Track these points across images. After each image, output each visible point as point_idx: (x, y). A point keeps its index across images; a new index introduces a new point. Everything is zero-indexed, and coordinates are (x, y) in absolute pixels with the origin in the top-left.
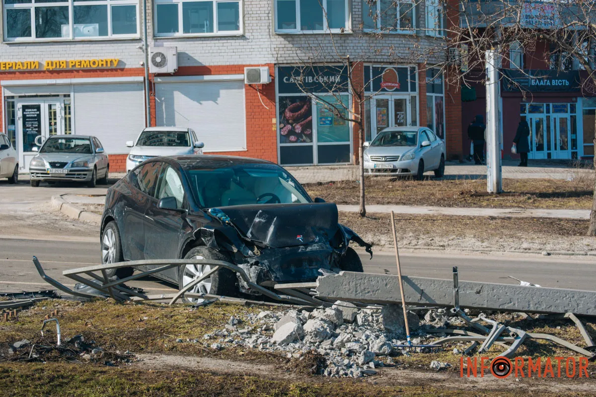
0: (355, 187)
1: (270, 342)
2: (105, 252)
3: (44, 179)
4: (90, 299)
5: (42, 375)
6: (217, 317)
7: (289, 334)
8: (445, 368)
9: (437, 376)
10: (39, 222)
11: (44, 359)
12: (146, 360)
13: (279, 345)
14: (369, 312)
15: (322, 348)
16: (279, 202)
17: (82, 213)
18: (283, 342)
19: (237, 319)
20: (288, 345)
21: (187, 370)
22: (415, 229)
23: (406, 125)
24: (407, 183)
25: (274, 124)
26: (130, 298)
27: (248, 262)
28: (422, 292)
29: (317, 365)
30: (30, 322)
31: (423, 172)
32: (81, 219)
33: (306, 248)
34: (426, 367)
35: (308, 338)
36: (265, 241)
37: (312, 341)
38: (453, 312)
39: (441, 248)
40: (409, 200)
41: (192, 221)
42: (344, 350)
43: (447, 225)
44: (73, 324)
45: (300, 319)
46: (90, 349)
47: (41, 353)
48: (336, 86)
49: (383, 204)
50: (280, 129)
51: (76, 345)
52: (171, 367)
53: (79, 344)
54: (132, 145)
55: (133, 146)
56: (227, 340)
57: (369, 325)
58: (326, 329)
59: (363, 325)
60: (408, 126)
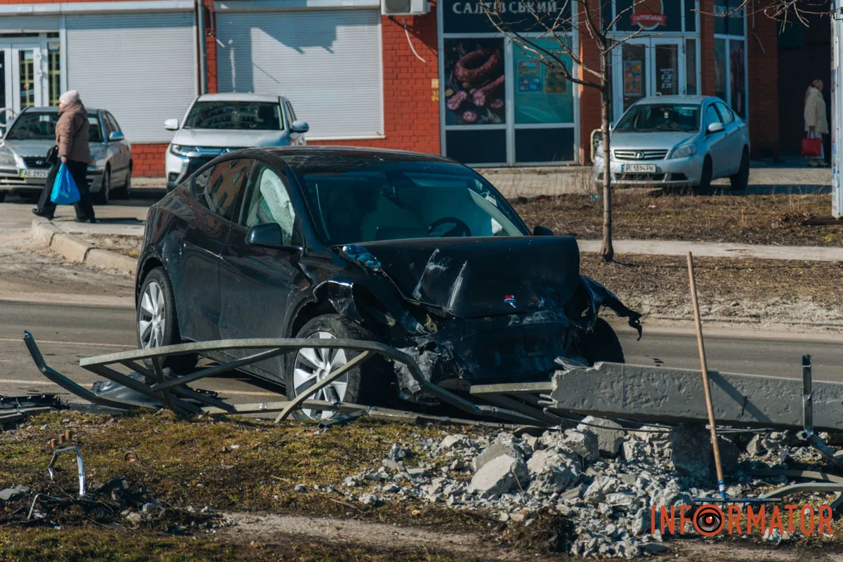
0: (587, 206)
1: (466, 491)
2: (144, 324)
3: (14, 189)
4: (128, 411)
5: (54, 550)
6: (366, 445)
7: (500, 477)
8: (790, 540)
9: (777, 556)
10: (12, 268)
11: (56, 521)
12: (242, 524)
13: (482, 497)
14: (645, 437)
15: (563, 503)
16: (469, 234)
17: (91, 251)
18: (489, 492)
19: (404, 450)
20: (500, 497)
21: (319, 543)
22: (704, 284)
23: (677, 93)
24: (682, 200)
25: (435, 89)
26: (203, 409)
27: (416, 345)
28: (745, 402)
29: (559, 534)
30: (20, 453)
31: (711, 180)
32: (89, 263)
33: (521, 320)
34: (755, 540)
35: (536, 485)
36: (446, 306)
37: (544, 490)
38: (801, 438)
39: (754, 319)
40: (691, 230)
41: (310, 268)
42: (603, 508)
43: (764, 277)
44: (101, 457)
45: (519, 449)
46: (139, 504)
47: (49, 511)
48: (560, 21)
49: (643, 238)
50: (447, 98)
51: (114, 496)
52: (290, 537)
53: (117, 493)
54: (176, 127)
55: (178, 129)
56: (387, 488)
57: (646, 461)
58: (570, 468)
59: (636, 462)
60: (681, 94)
